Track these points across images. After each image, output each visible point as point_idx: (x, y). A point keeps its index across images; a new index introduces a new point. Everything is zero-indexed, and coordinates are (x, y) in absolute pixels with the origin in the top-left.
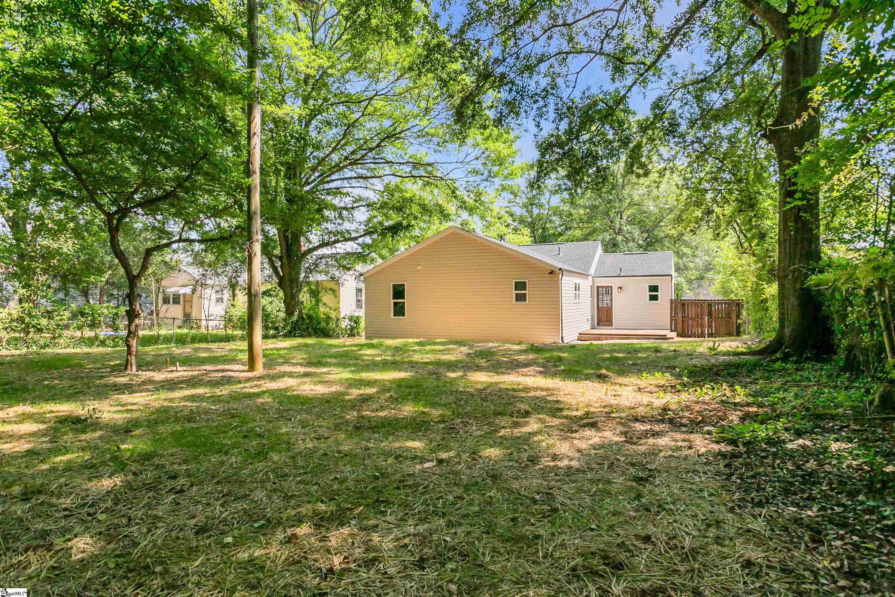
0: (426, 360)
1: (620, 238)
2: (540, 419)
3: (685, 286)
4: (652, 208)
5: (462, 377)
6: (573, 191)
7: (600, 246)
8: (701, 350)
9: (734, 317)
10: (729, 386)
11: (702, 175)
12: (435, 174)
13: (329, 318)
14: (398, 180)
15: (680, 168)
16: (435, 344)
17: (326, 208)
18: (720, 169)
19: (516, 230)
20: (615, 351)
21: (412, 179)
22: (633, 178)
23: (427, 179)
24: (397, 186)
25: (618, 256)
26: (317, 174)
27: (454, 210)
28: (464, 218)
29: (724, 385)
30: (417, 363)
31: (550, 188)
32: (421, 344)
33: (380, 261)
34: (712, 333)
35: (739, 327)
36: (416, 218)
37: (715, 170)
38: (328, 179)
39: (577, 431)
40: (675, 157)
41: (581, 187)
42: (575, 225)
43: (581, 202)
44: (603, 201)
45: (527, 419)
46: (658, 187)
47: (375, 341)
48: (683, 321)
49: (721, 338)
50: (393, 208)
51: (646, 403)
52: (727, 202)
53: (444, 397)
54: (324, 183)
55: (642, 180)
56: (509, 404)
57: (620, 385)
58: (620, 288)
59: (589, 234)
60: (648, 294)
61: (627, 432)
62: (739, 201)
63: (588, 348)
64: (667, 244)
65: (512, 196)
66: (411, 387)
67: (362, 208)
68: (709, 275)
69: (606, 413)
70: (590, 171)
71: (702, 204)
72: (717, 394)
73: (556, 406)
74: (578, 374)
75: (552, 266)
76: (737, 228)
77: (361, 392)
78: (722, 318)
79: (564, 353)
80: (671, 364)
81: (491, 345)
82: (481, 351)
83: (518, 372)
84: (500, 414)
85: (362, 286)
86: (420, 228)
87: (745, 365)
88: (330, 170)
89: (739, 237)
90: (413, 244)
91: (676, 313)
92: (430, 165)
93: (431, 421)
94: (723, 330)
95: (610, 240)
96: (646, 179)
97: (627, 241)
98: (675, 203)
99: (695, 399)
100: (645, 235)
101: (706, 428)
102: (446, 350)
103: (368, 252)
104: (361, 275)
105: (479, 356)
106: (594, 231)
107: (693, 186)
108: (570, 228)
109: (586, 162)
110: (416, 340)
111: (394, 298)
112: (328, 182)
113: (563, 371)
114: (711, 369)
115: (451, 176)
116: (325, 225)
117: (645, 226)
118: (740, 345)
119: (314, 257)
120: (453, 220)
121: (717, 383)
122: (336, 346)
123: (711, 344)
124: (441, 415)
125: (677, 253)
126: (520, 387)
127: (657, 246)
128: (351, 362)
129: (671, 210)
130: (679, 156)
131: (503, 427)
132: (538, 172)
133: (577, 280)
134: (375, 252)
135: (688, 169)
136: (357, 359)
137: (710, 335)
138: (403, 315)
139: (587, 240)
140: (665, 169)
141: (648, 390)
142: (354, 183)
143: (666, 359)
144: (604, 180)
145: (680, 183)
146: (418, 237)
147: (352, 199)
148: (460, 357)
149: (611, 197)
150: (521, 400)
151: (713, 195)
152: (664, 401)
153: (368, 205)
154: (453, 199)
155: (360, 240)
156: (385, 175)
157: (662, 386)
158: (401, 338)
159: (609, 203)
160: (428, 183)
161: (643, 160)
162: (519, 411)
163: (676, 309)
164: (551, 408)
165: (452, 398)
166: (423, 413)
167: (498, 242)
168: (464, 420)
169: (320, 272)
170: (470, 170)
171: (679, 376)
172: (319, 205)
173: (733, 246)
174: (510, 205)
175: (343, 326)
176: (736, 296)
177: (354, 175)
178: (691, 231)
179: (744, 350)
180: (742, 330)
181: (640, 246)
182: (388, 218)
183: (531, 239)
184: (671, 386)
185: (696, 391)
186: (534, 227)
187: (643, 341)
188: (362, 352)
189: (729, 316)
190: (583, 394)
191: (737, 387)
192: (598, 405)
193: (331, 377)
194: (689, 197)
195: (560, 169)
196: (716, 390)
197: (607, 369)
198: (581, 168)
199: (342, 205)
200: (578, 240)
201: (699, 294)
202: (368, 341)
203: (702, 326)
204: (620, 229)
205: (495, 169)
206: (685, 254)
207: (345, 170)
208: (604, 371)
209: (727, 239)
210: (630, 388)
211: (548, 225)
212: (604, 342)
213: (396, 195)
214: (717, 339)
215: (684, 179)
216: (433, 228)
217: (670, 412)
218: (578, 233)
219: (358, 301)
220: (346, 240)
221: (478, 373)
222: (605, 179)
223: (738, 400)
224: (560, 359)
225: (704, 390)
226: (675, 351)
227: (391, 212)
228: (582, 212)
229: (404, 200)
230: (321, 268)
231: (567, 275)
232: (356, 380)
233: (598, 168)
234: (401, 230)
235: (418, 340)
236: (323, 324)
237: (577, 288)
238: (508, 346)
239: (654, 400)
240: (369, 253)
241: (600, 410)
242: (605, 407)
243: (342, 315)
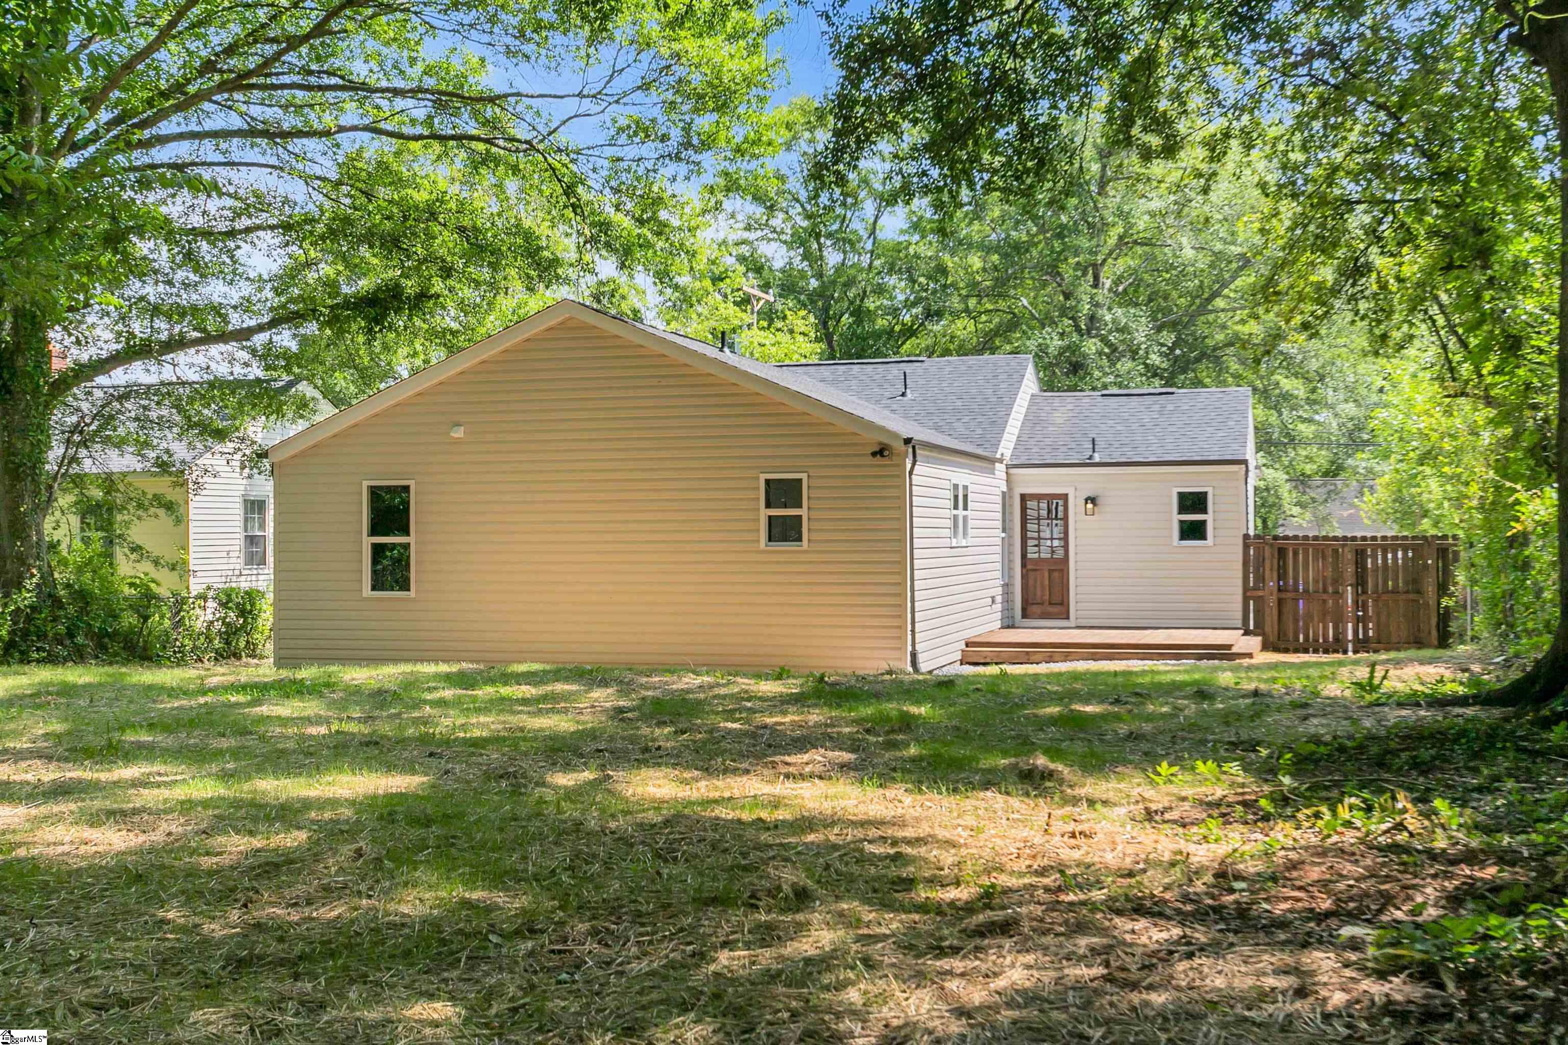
0: (477, 733)
1: (1091, 346)
2: (841, 914)
3: (1287, 494)
4: (1189, 253)
5: (594, 784)
6: (946, 198)
7: (1030, 370)
8: (1332, 689)
9: (1431, 590)
10: (1415, 801)
11: (1338, 155)
12: (512, 132)
13: (149, 597)
14: (389, 145)
15: (1273, 132)
16: (507, 679)
17: (140, 231)
18: (1391, 141)
19: (769, 316)
20: (1074, 696)
21: (437, 147)
22: (1132, 160)
23: (481, 147)
24: (383, 166)
25: (1086, 399)
26: (104, 116)
27: (573, 248)
28: (603, 276)
29: (1401, 795)
30: (447, 742)
31: (878, 186)
32: (464, 680)
33: (326, 410)
34: (1366, 639)
35: (1445, 617)
36: (447, 272)
37: (1374, 141)
38: (147, 133)
39: (955, 951)
40: (1256, 99)
41: (971, 185)
42: (955, 302)
43: (974, 231)
44: (1042, 230)
45: (800, 917)
46: (1205, 191)
47: (306, 673)
48: (1280, 602)
49: (1393, 655)
50: (368, 238)
51: (1167, 857)
52: (1407, 238)
53: (534, 850)
54: (129, 145)
55: (1158, 168)
56: (745, 869)
57: (1091, 803)
58: (1092, 500)
59: (996, 333)
60: (1176, 518)
61: (1108, 949)
62: (1446, 237)
63: (993, 687)
64: (1234, 366)
65: (759, 211)
66: (427, 822)
67: (267, 235)
68: (1361, 461)
69: (1047, 889)
70: (1000, 135)
71: (1335, 245)
72: (1378, 826)
73: (894, 872)
74: (961, 768)
75: (882, 429)
76: (1441, 321)
77: (257, 843)
78: (1395, 591)
79: (918, 703)
80: (1244, 736)
81: (690, 681)
82: (657, 702)
83: (774, 765)
84: (714, 901)
85: (265, 487)
86: (462, 305)
87: (1463, 733)
88: (150, 103)
89: (1444, 347)
90: (437, 354)
91: (1261, 579)
92: (492, 100)
93: (492, 928)
94: (1399, 627)
95: (1062, 351)
96: (1170, 164)
97: (1113, 354)
98: (1258, 240)
99: (1314, 840)
100: (1169, 338)
101: (1347, 931)
102: (544, 698)
103: (286, 378)
104: (263, 455)
105: (651, 716)
106: (1013, 324)
107: (1310, 188)
108: (939, 314)
109: (987, 107)
110: (444, 668)
111: (373, 532)
112: (145, 144)
113: (913, 760)
114: (1361, 748)
115: (562, 138)
116: (135, 287)
117: (1167, 311)
118: (1448, 674)
119: (98, 394)
120: (567, 281)
121: (1381, 791)
122: (172, 692)
123: (1362, 673)
124: (524, 911)
125: (1264, 395)
126: (782, 814)
127: (1204, 370)
128: (224, 743)
129: (1245, 262)
130: (1269, 96)
131: (725, 944)
132: (837, 133)
133: (962, 476)
134: (310, 379)
135: (1297, 138)
136: (247, 733)
137: (1362, 645)
138: (404, 585)
139: (993, 350)
140: (1227, 135)
141: (1174, 815)
142: (237, 149)
143: (1228, 718)
144: (1041, 163)
145: (1272, 178)
146: (454, 333)
147: (229, 202)
148: (589, 721)
149: (1064, 219)
150: (784, 854)
151: (1367, 219)
152: (1222, 850)
153: (286, 227)
154: (569, 213)
155: (260, 339)
156: (342, 129)
157: (1218, 804)
158: (396, 661)
159: (1060, 236)
160: (486, 160)
161: (1163, 104)
162: (774, 892)
163: (1260, 562)
164: (878, 879)
165: (563, 854)
166: (466, 904)
167: (712, 352)
168: (600, 924)
169: (120, 444)
170: (623, 122)
171: (1267, 772)
172: (114, 219)
173: (1428, 375)
174: (751, 236)
175: (199, 626)
176: (1436, 524)
177: (236, 122)
178: (1305, 326)
179: (1461, 690)
180: (1453, 627)
181: (1153, 372)
182: (356, 269)
183: (819, 347)
184: (1244, 804)
185: (1317, 815)
186: (826, 309)
187: (1160, 665)
188: (265, 710)
189: (1415, 585)
190: (975, 831)
191: (1438, 803)
192: (1022, 865)
193: (148, 797)
194: (1300, 222)
195: (906, 125)
196: (1376, 814)
197: (1054, 753)
198: (971, 124)
199: (196, 221)
200: (962, 351)
201: (1325, 519)
202: (284, 673)
203: (1339, 622)
204: (1092, 318)
205: (705, 122)
206: (1286, 397)
207: (207, 106)
208: (1041, 761)
209: (1411, 352)
210: (1122, 811)
211: (871, 304)
212: (1043, 668)
213: (383, 192)
214: (1383, 656)
215: (1284, 167)
216: (506, 304)
217: (1239, 885)
218: (964, 328)
219: (251, 540)
220: (208, 339)
221: (646, 772)
222: (1043, 162)
223: (1441, 843)
224: (907, 723)
225: (1344, 813)
226: (1256, 693)
227: (364, 250)
228: (975, 261)
229: (407, 211)
230: (121, 431)
231: (928, 460)
232: (237, 804)
233: (1023, 125)
234: (398, 310)
235: (454, 668)
236: (129, 619)
237: (960, 499)
238: (745, 683)
239: (1192, 848)
240: (291, 384)
241: (1027, 880)
242: (1042, 872)
243: (196, 587)
